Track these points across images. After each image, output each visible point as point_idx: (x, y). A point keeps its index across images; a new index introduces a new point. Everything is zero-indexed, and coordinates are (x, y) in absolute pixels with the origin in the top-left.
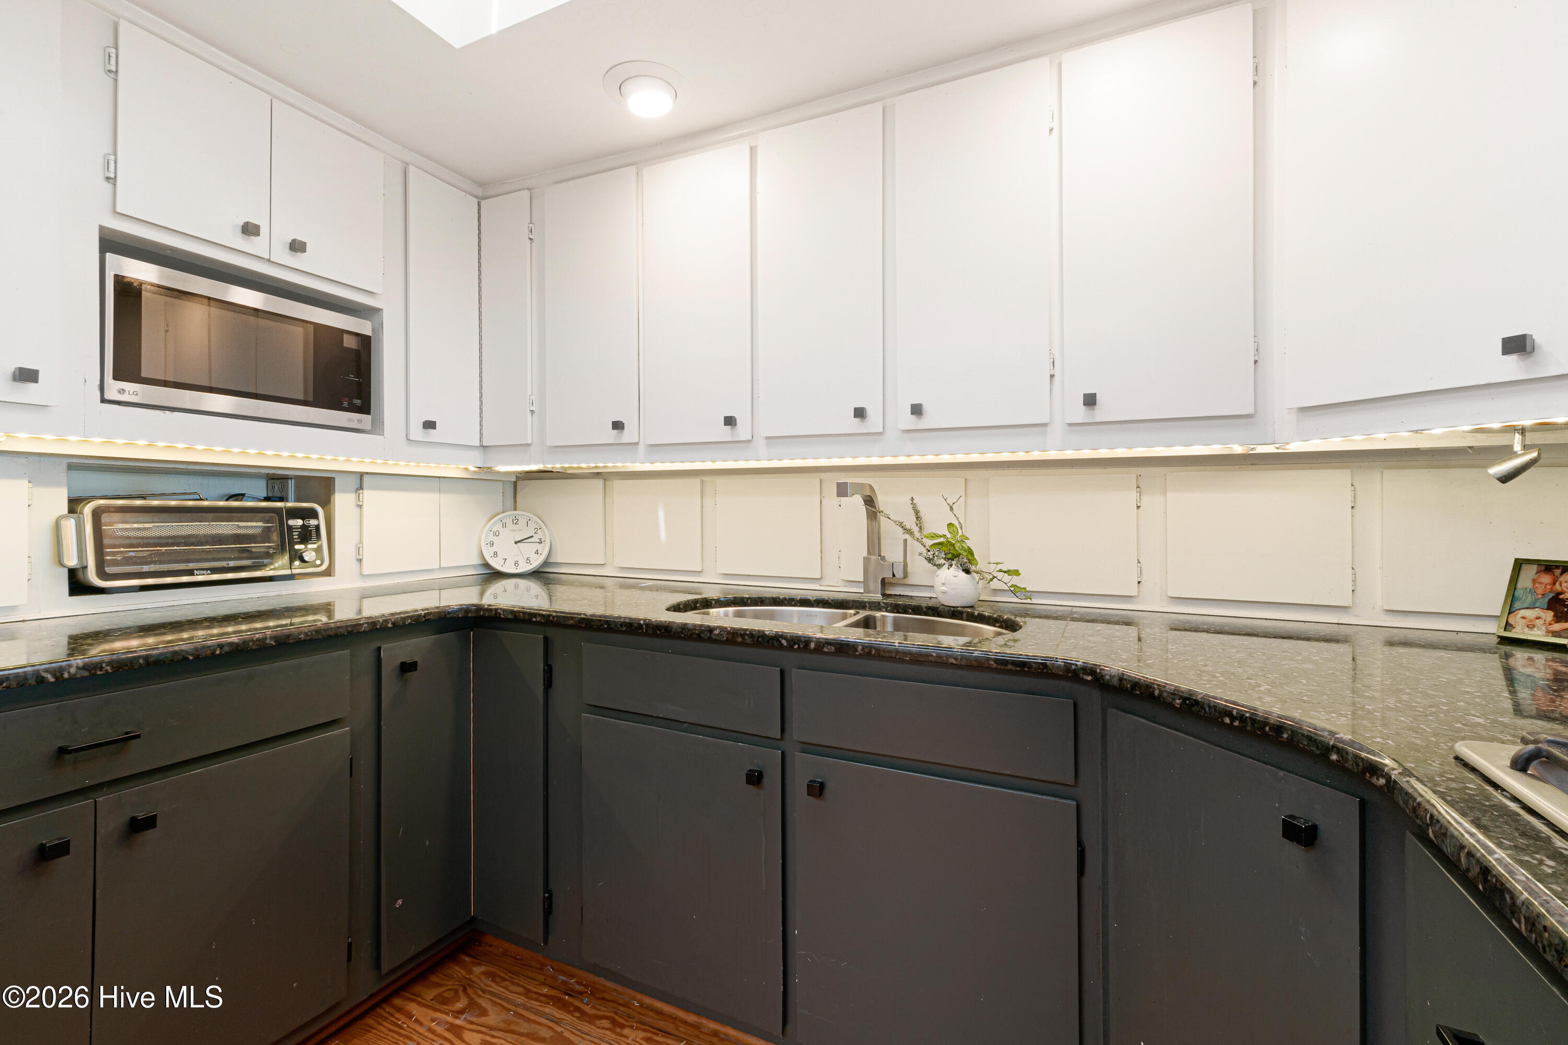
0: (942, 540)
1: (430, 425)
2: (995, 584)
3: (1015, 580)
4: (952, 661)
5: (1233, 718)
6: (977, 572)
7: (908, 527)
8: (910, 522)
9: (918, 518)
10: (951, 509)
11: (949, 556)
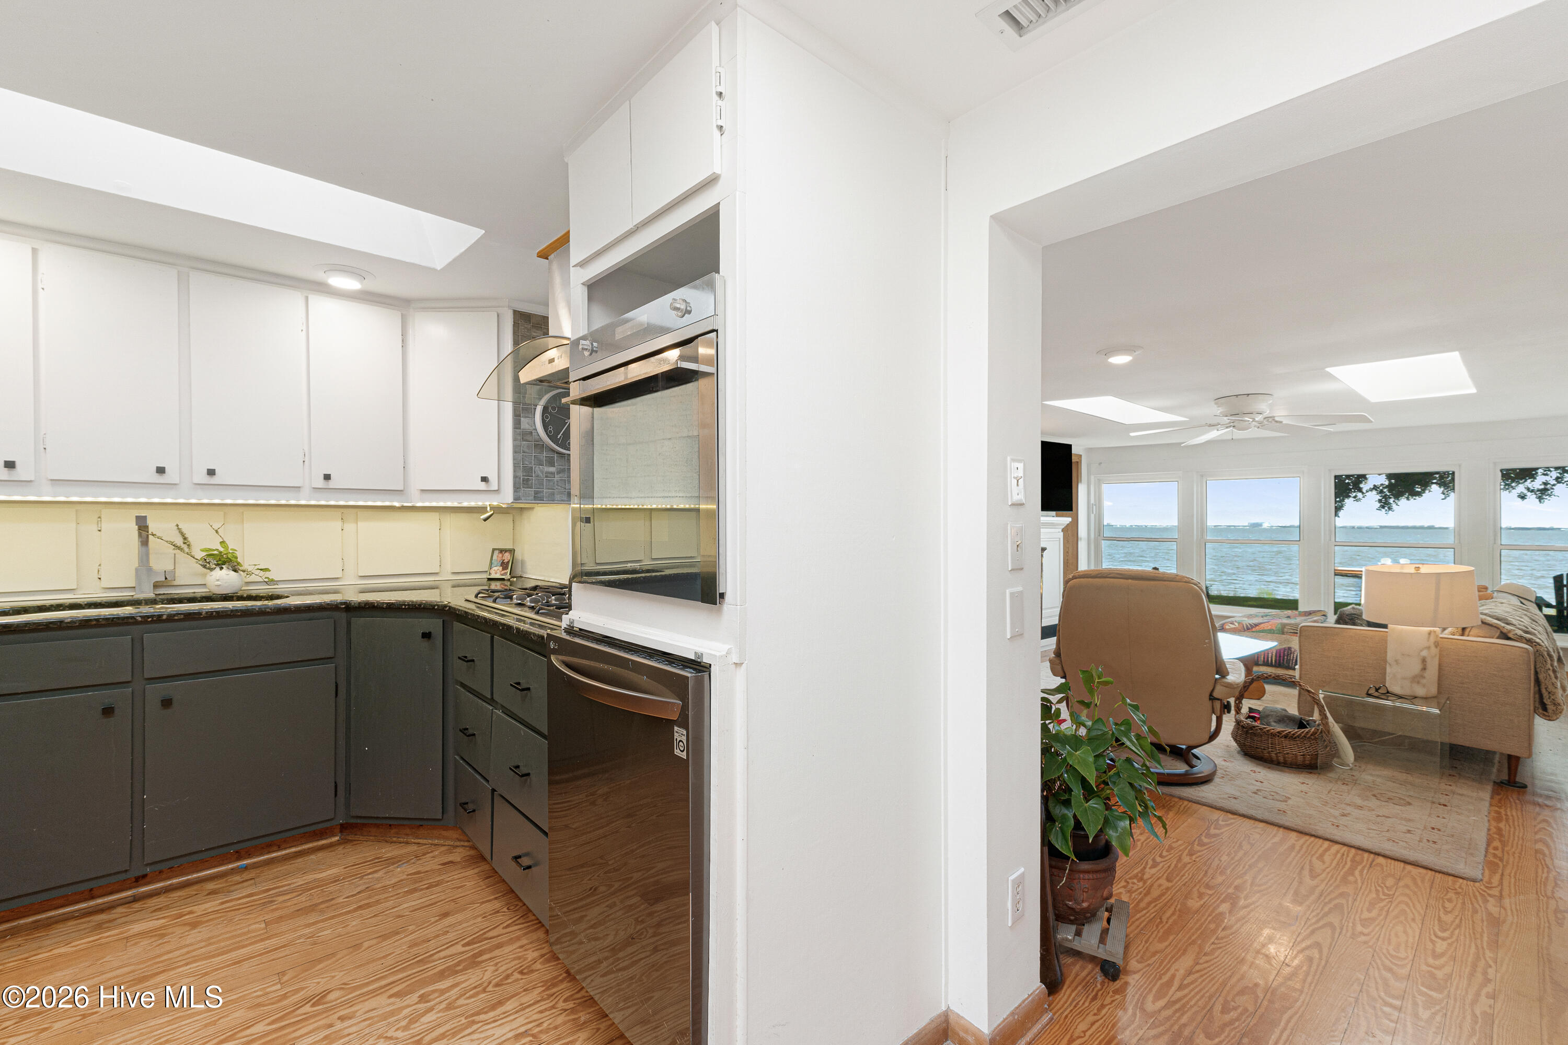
0: (216, 552)
2: (253, 578)
3: (267, 574)
6: (244, 571)
7: (178, 545)
8: (179, 541)
9: (185, 539)
10: (217, 532)
11: (219, 562)
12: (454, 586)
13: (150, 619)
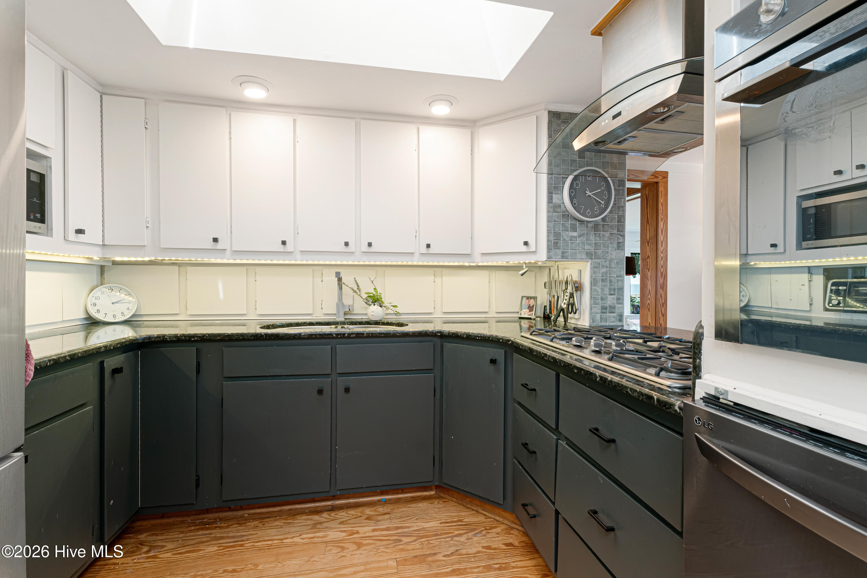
0: (372, 295)
1: (80, 231)
2: (389, 311)
3: (396, 309)
4: (398, 334)
5: (479, 337)
6: (385, 307)
7: (355, 290)
8: (355, 288)
9: (358, 286)
10: (372, 282)
11: (374, 301)
12: (498, 322)
13: (339, 336)
